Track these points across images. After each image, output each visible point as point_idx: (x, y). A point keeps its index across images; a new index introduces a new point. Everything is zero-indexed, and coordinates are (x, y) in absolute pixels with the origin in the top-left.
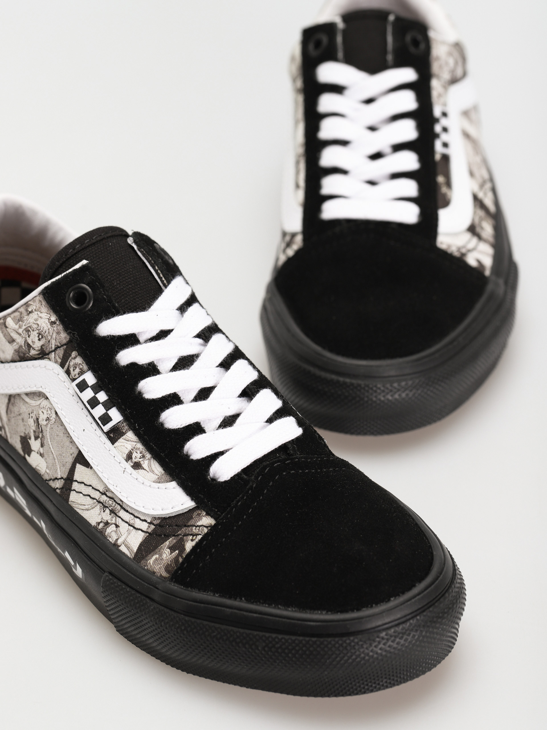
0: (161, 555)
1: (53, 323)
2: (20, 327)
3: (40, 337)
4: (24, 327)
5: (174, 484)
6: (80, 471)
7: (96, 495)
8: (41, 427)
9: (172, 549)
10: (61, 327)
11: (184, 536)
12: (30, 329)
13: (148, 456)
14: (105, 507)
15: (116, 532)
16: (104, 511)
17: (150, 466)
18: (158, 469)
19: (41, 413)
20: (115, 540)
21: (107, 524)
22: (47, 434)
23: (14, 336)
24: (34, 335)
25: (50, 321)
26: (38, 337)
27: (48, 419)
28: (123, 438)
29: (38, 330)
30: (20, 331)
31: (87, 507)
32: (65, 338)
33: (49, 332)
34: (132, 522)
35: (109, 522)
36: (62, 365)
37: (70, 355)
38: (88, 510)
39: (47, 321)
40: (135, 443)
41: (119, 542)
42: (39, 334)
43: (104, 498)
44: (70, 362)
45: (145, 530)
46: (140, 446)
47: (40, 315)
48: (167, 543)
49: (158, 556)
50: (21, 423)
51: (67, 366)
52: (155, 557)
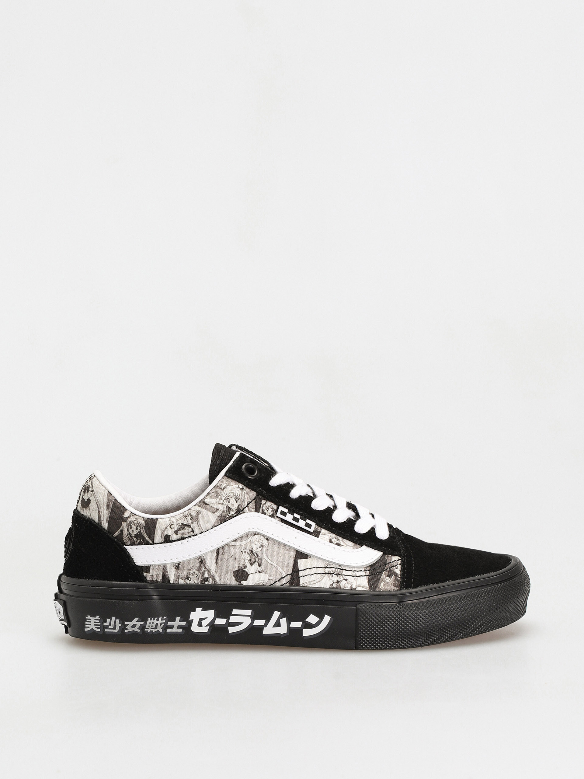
0: (385, 581)
1: (242, 489)
2: (220, 499)
3: (237, 499)
4: (223, 498)
5: (364, 547)
6: (302, 564)
7: (322, 571)
8: (256, 553)
9: (389, 576)
10: (248, 490)
11: (390, 568)
12: (228, 497)
13: (340, 538)
14: (331, 574)
15: (348, 583)
16: (332, 577)
17: (343, 542)
18: (351, 544)
19: (253, 545)
20: (350, 587)
21: (338, 582)
22: (264, 556)
23: (217, 506)
24: (233, 501)
25: (240, 488)
26: (236, 500)
27: (261, 546)
28: (321, 534)
29: (235, 496)
30: (222, 501)
31: (317, 580)
32: (253, 495)
33: (242, 495)
34: (354, 574)
35: (339, 580)
36: (257, 510)
37: (261, 504)
38: (319, 582)
39: (238, 489)
40: (329, 534)
41: (354, 587)
43: (327, 570)
44: (262, 507)
45: (365, 575)
46: (332, 535)
47: (232, 487)
48: (383, 575)
49: (383, 583)
50: (234, 562)
51: (261, 511)
52: (382, 584)
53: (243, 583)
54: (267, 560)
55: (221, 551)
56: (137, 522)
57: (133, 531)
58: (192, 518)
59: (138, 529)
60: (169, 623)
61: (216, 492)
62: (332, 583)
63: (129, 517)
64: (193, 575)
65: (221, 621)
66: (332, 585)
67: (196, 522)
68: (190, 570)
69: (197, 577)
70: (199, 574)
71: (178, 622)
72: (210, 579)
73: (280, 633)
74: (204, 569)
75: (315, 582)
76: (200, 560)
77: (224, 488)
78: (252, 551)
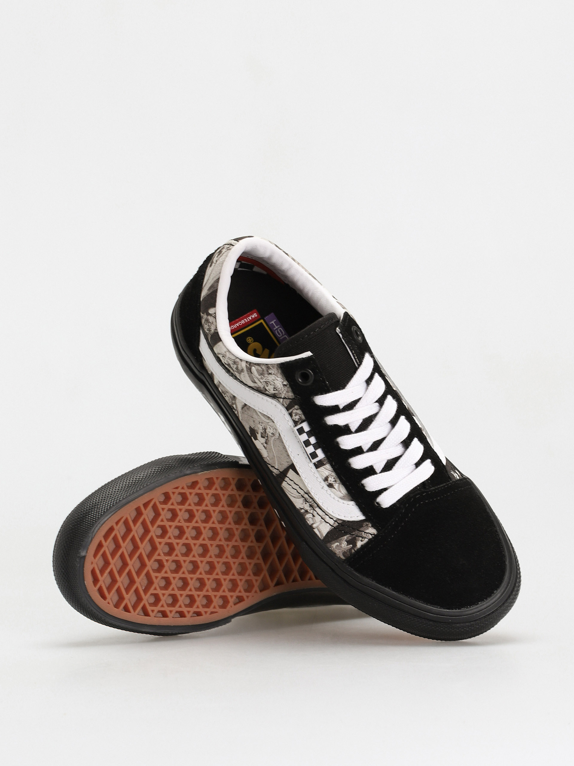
0: (341, 544)
1: (284, 385)
2: (262, 379)
3: (275, 389)
4: (264, 380)
5: (352, 503)
6: (292, 474)
7: (302, 493)
8: (268, 434)
9: (349, 542)
10: (290, 389)
11: (356, 536)
12: (268, 383)
13: (338, 481)
14: (306, 501)
15: (312, 519)
16: (306, 504)
17: (339, 487)
18: (344, 491)
19: (268, 427)
20: (311, 523)
21: (307, 511)
22: (271, 441)
23: (257, 381)
24: (271, 387)
27: (273, 434)
28: (324, 467)
29: (274, 385)
30: (261, 381)
31: (294, 496)
32: (292, 396)
33: (281, 389)
34: (323, 517)
35: (309, 511)
36: (288, 408)
37: (294, 407)
39: (281, 383)
40: (331, 472)
41: (314, 526)
42: (274, 387)
43: (306, 496)
44: (293, 410)
45: (332, 525)
46: (334, 474)
47: (277, 378)
48: (345, 537)
49: (339, 544)
50: (252, 421)
51: (290, 411)
52: (337, 544)
53: (253, 439)
54: (272, 445)
55: (247, 407)
61: (263, 370)
62: (303, 508)
66: (302, 509)
75: (291, 494)
77: (270, 374)
78: (266, 429)
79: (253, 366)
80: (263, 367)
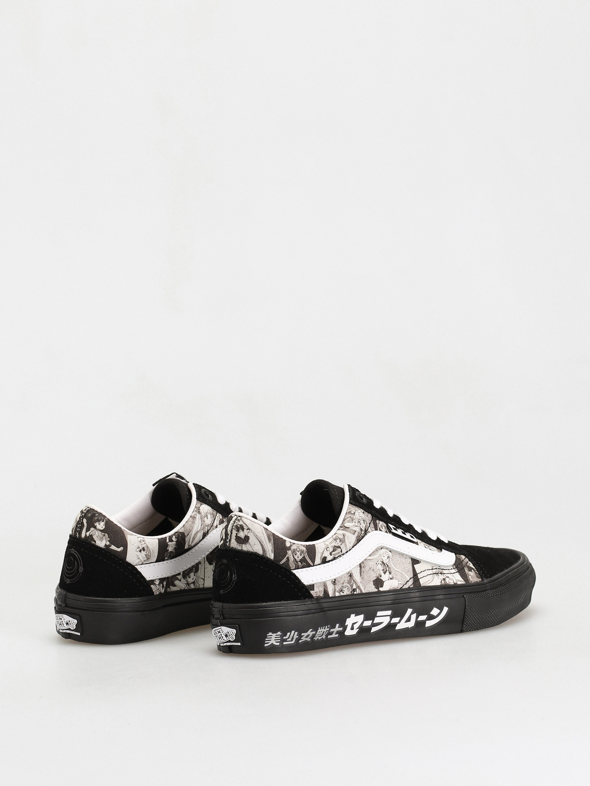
0: (470, 575)
2: (355, 522)
4: (357, 521)
5: (442, 550)
6: (417, 568)
7: (431, 572)
8: (386, 564)
9: (470, 570)
10: (366, 513)
11: (466, 565)
12: (359, 520)
13: (428, 545)
14: (437, 574)
15: (450, 579)
16: (439, 576)
19: (383, 557)
20: (453, 582)
21: (444, 579)
22: (391, 565)
23: (355, 528)
24: (362, 523)
26: (364, 522)
27: (388, 557)
28: (419, 543)
30: (356, 524)
31: (431, 580)
34: (450, 573)
35: (444, 578)
36: (376, 529)
37: (377, 523)
38: (432, 581)
39: (362, 513)
41: (455, 582)
42: (363, 520)
43: (434, 571)
44: (378, 526)
45: (456, 572)
46: (424, 543)
47: (358, 512)
48: (466, 570)
50: (372, 573)
51: (378, 529)
52: (470, 577)
53: (381, 589)
54: (395, 568)
55: (362, 565)
56: (299, 549)
57: (298, 557)
58: (341, 540)
59: (302, 555)
60: (332, 630)
61: (350, 517)
62: (441, 581)
63: (291, 546)
64: (345, 588)
65: (368, 623)
66: (441, 582)
67: (344, 543)
68: (343, 583)
69: (348, 589)
70: (349, 586)
71: (337, 628)
72: (357, 589)
73: (408, 627)
74: (352, 582)
75: (429, 582)
76: (349, 574)
77: (354, 514)
78: (383, 562)
79: (344, 524)
80: (348, 516)
